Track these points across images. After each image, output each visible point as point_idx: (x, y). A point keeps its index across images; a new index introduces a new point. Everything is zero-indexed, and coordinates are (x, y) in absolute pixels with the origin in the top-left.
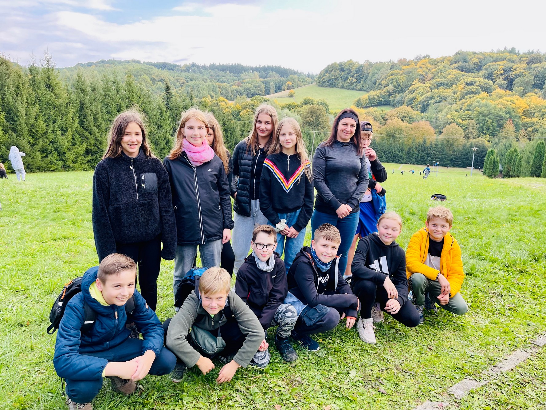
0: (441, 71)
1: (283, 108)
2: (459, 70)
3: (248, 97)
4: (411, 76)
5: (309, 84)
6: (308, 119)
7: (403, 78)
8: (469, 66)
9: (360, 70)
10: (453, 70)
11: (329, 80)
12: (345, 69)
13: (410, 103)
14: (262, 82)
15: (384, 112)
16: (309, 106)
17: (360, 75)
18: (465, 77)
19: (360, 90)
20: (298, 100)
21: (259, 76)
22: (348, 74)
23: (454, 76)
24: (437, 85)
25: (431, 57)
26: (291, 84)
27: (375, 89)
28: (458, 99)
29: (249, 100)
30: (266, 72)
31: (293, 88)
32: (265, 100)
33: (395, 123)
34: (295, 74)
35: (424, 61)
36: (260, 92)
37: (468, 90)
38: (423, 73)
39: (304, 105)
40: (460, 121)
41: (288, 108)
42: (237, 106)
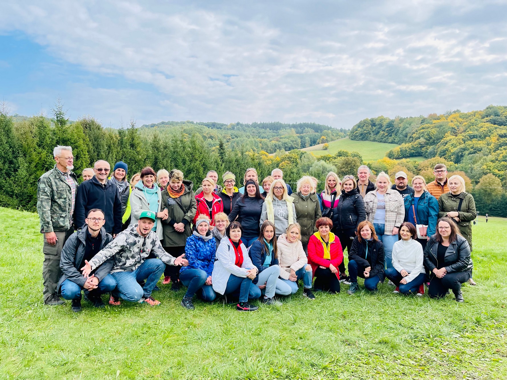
0: (473, 124)
1: (319, 160)
2: (492, 123)
3: (286, 150)
4: (443, 129)
5: (342, 138)
6: (343, 169)
7: (434, 131)
8: (501, 119)
9: (390, 125)
10: (485, 124)
11: (361, 134)
12: (376, 124)
13: (443, 154)
14: (299, 137)
15: (417, 163)
16: (343, 158)
17: (391, 129)
18: (498, 130)
19: (391, 143)
20: (332, 152)
21: (296, 132)
22: (380, 128)
23: (486, 129)
24: (470, 137)
25: (462, 112)
26: (325, 138)
27: (406, 142)
28: (492, 150)
29: (287, 153)
30: (301, 128)
31: (327, 142)
32: (302, 153)
33: (430, 174)
34: (329, 129)
35: (454, 115)
36: (296, 146)
37: (502, 141)
38: (455, 126)
39: (339, 158)
40: (496, 171)
41: (323, 159)
42: (276, 158)
